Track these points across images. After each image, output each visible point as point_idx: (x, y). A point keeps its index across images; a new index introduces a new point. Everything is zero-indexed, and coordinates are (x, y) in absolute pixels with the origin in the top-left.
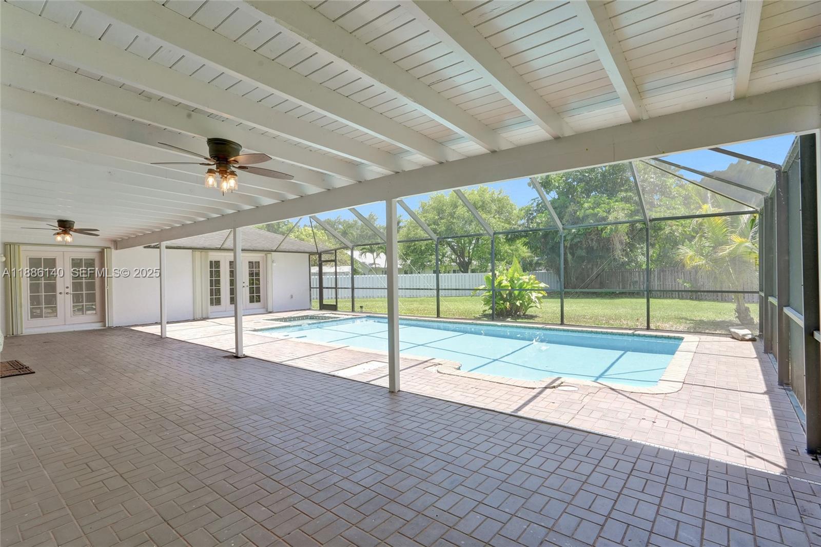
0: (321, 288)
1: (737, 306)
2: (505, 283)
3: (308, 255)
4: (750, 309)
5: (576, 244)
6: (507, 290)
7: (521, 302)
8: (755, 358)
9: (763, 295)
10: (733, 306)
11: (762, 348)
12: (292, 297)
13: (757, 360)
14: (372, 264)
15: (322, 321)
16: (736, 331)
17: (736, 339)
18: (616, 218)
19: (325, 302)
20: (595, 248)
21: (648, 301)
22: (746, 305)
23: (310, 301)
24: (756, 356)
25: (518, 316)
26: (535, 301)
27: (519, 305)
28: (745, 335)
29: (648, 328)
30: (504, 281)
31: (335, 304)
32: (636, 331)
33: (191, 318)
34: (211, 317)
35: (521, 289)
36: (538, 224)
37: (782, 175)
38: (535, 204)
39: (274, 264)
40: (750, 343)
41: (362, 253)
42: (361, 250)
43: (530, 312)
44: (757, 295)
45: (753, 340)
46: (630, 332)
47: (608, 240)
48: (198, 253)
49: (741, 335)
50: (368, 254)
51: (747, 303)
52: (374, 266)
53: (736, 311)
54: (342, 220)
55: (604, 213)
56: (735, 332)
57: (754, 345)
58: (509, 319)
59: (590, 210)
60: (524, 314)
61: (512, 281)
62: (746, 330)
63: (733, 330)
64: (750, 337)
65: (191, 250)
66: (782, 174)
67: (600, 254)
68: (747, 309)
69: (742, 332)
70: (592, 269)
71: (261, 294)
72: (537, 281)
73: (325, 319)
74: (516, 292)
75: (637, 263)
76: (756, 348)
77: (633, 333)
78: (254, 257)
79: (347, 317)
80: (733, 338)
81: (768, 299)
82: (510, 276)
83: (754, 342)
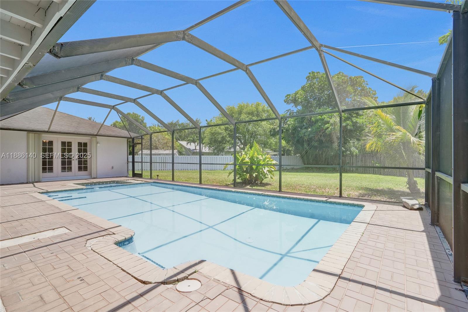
0: (133, 162)
1: (408, 179)
2: (247, 160)
3: (126, 139)
4: (417, 182)
5: (311, 139)
6: (247, 165)
7: (257, 174)
8: (423, 231)
9: (430, 171)
10: (405, 179)
11: (429, 218)
12: (113, 168)
13: (424, 233)
14: (194, 150)
15: (121, 184)
16: (407, 201)
17: (406, 208)
18: (334, 121)
19: (136, 172)
20: (324, 141)
21: (341, 176)
22: (415, 179)
23: (128, 170)
24: (422, 228)
25: (256, 184)
26: (267, 173)
27: (255, 176)
28: (414, 205)
29: (341, 196)
30: (246, 158)
31: (141, 173)
32: (330, 198)
33: (25, 182)
34: (42, 181)
35: (258, 165)
36: (289, 125)
37: (461, 18)
38: (289, 113)
39: (98, 145)
40: (418, 212)
41: (188, 143)
42: (188, 141)
43: (265, 181)
44: (424, 171)
45: (420, 209)
46: (324, 199)
47: (330, 135)
48: (31, 135)
49: (410, 205)
50: (192, 144)
51: (415, 177)
52: (195, 151)
53: (407, 184)
54: (180, 123)
55: (328, 119)
56: (405, 202)
57: (421, 215)
58: (248, 187)
59: (320, 116)
60: (261, 183)
61: (252, 159)
62: (414, 200)
63: (404, 200)
64: (417, 207)
65: (26, 132)
66: (461, 15)
67: (327, 145)
68: (415, 183)
69: (411, 202)
70: (322, 154)
71: (88, 166)
72: (271, 160)
73: (123, 183)
74: (254, 167)
75: (350, 151)
76: (423, 219)
77: (326, 200)
78: (83, 139)
79: (142, 182)
80: (404, 207)
81: (435, 174)
82: (251, 155)
83: (421, 211)
